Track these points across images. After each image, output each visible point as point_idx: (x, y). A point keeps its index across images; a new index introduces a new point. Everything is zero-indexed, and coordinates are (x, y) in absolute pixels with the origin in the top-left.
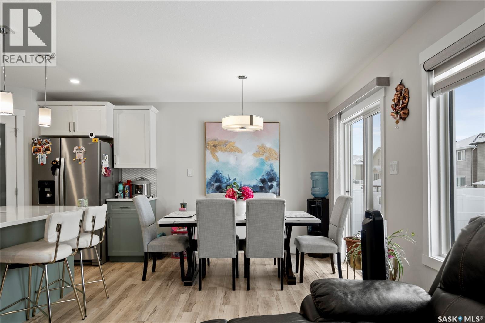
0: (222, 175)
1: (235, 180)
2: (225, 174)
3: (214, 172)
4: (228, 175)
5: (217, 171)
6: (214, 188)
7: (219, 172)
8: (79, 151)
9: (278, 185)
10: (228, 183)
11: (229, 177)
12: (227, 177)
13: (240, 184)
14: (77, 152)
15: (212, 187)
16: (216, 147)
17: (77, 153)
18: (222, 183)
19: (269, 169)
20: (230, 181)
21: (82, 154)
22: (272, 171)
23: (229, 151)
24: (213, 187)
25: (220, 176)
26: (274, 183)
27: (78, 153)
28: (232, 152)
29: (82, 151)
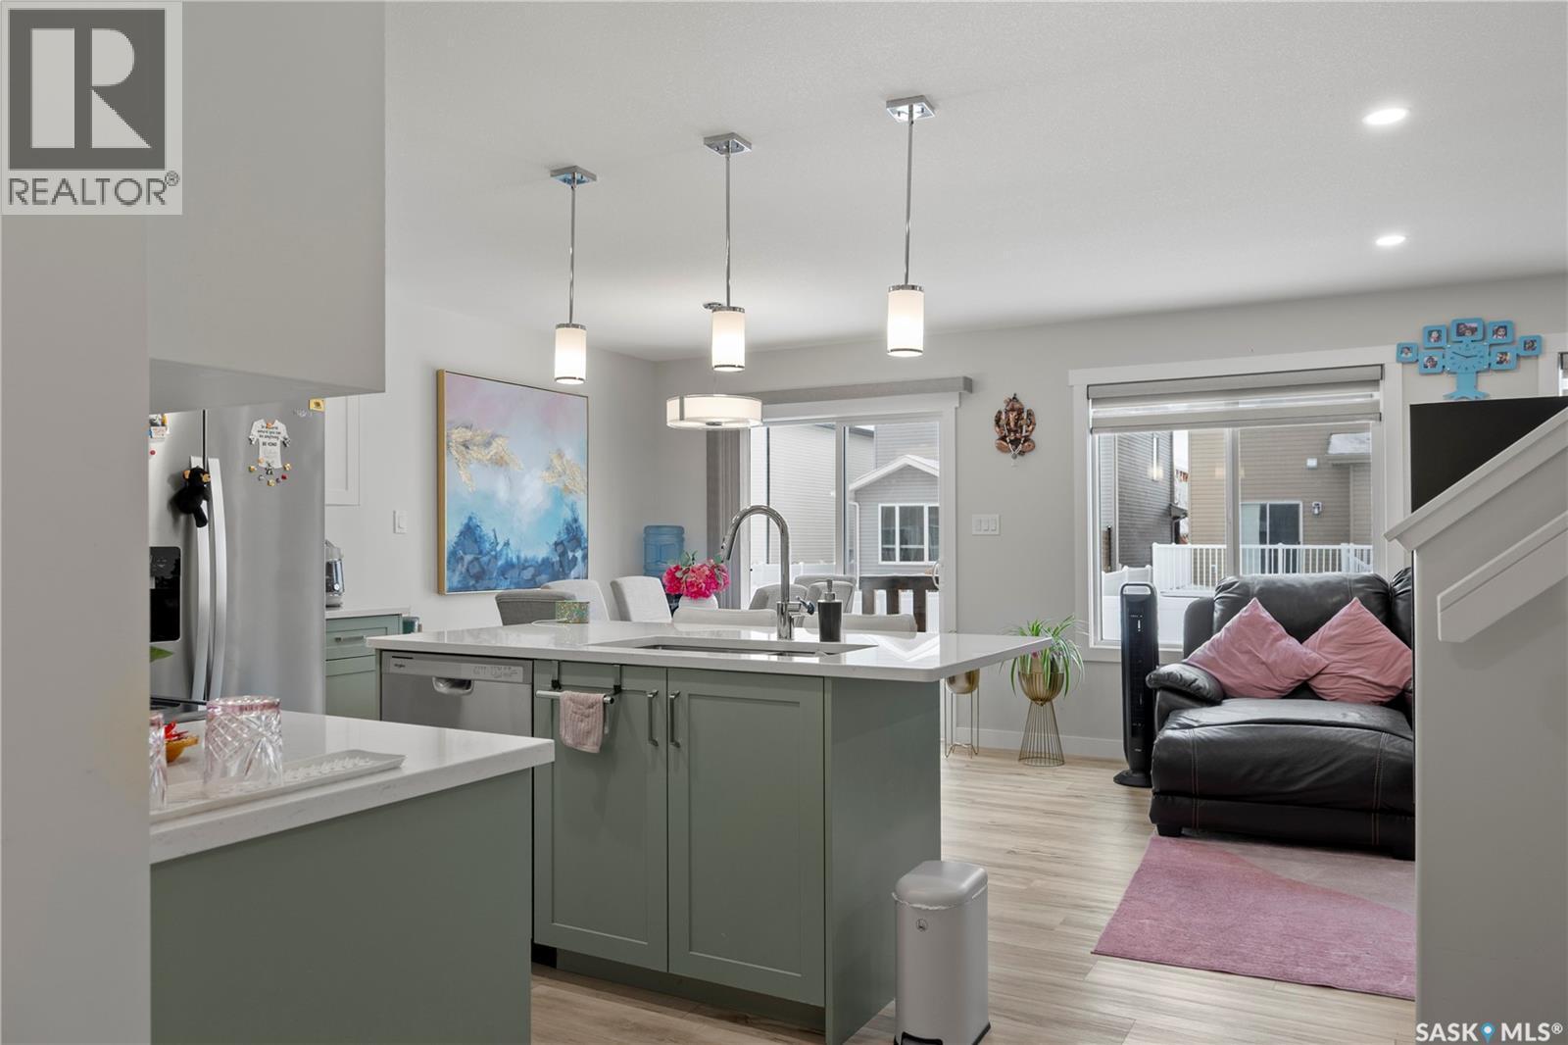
0: (481, 531)
1: (507, 544)
2: (487, 529)
3: (465, 521)
4: (494, 530)
5: (470, 518)
6: (464, 570)
7: (474, 521)
8: (269, 437)
9: (585, 557)
10: (493, 553)
11: (496, 537)
12: (492, 535)
13: (518, 558)
14: (261, 440)
15: (460, 566)
16: (467, 448)
17: (261, 444)
18: (481, 552)
19: (569, 516)
20: (498, 548)
21: (277, 449)
22: (576, 520)
23: (497, 463)
24: (463, 566)
25: (477, 532)
26: (579, 554)
27: (264, 444)
28: (501, 465)
29: (278, 438)
